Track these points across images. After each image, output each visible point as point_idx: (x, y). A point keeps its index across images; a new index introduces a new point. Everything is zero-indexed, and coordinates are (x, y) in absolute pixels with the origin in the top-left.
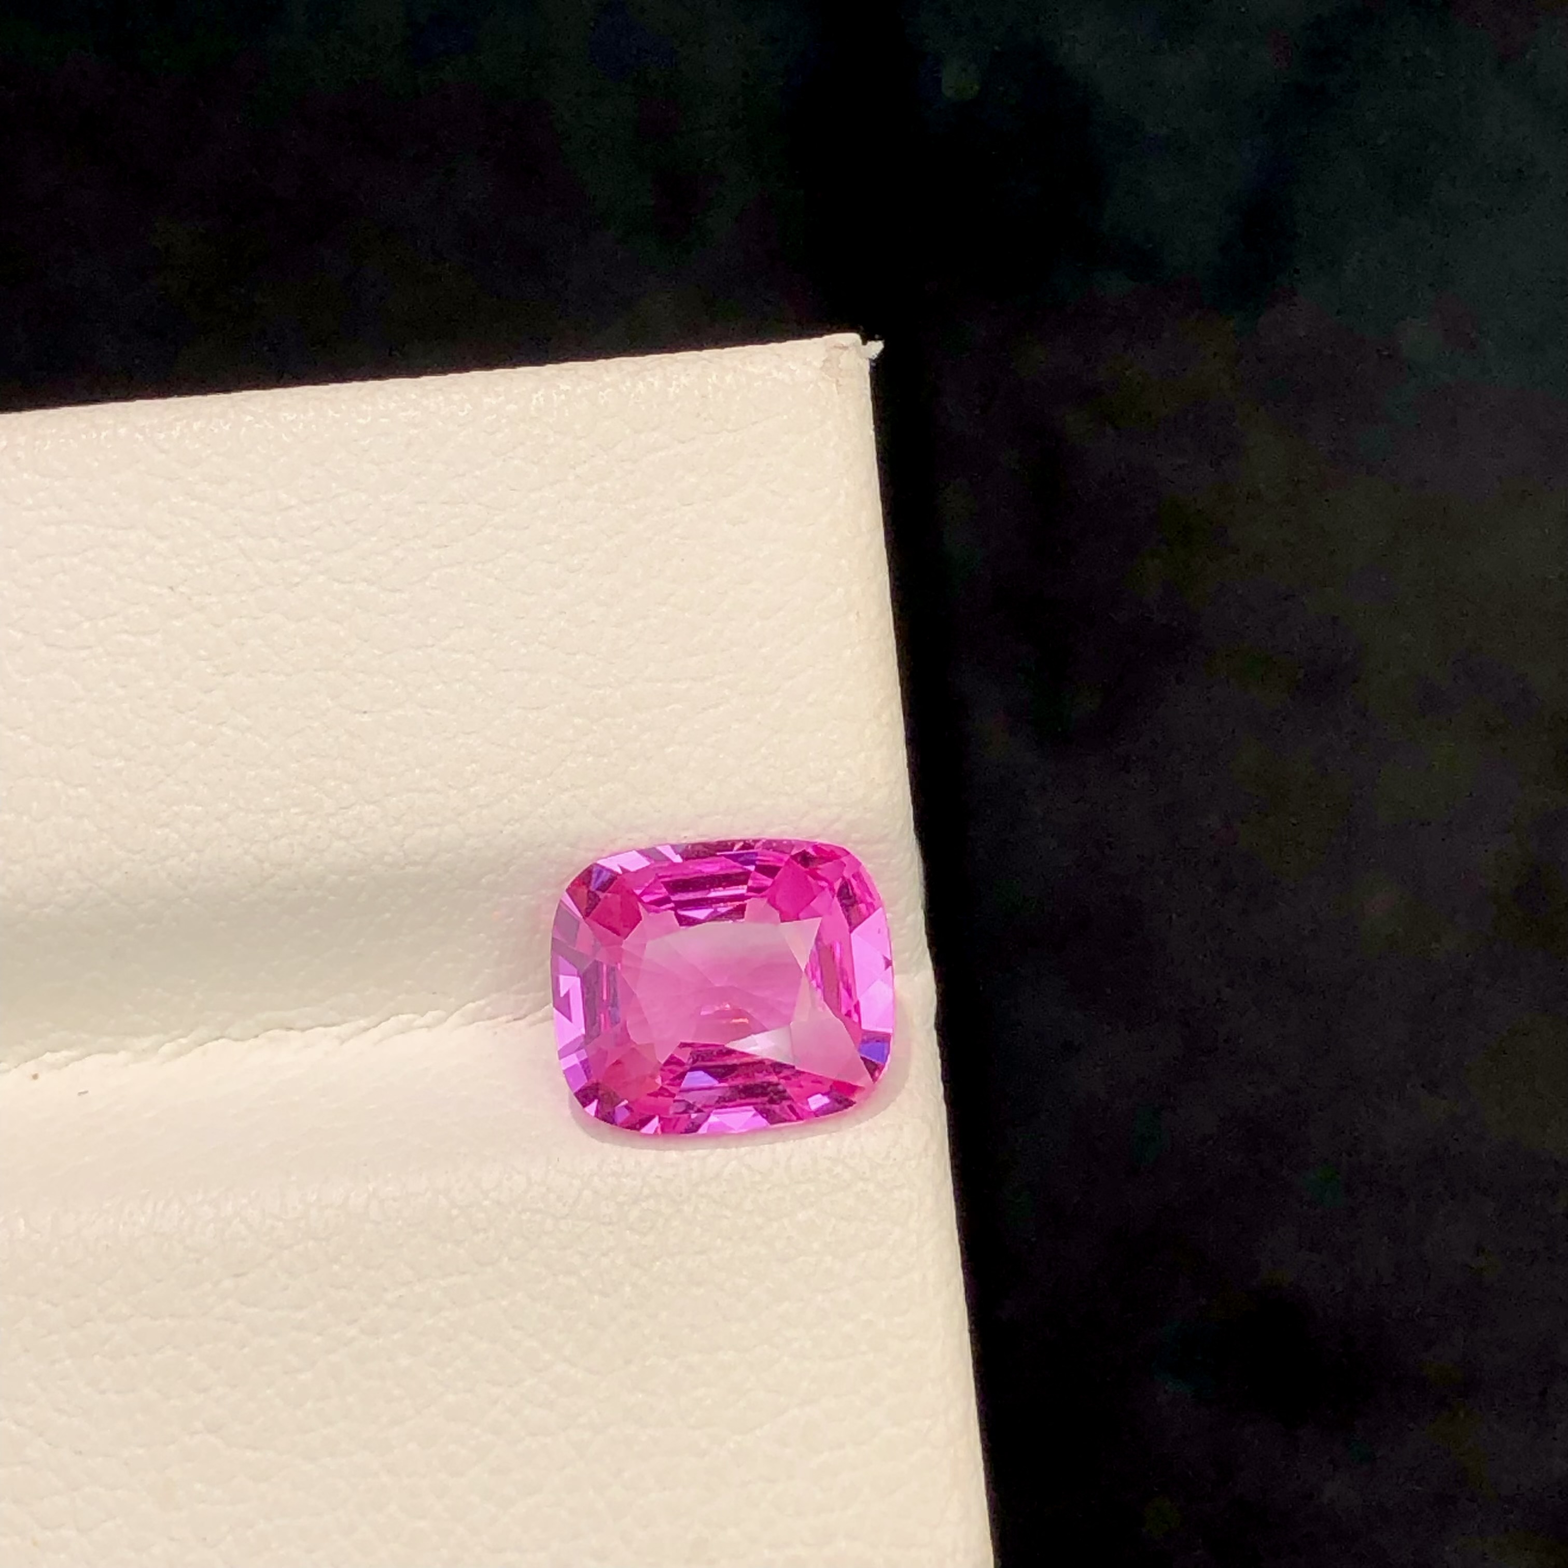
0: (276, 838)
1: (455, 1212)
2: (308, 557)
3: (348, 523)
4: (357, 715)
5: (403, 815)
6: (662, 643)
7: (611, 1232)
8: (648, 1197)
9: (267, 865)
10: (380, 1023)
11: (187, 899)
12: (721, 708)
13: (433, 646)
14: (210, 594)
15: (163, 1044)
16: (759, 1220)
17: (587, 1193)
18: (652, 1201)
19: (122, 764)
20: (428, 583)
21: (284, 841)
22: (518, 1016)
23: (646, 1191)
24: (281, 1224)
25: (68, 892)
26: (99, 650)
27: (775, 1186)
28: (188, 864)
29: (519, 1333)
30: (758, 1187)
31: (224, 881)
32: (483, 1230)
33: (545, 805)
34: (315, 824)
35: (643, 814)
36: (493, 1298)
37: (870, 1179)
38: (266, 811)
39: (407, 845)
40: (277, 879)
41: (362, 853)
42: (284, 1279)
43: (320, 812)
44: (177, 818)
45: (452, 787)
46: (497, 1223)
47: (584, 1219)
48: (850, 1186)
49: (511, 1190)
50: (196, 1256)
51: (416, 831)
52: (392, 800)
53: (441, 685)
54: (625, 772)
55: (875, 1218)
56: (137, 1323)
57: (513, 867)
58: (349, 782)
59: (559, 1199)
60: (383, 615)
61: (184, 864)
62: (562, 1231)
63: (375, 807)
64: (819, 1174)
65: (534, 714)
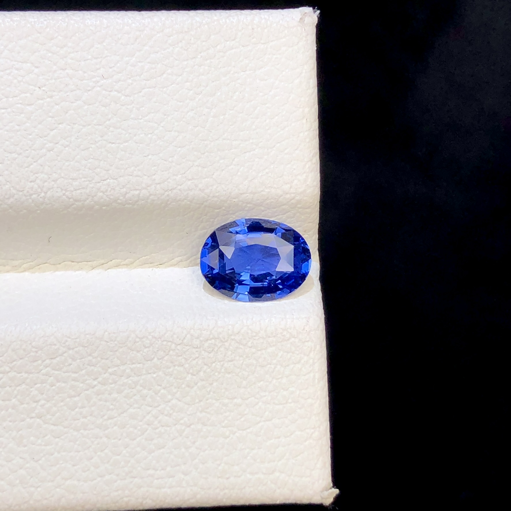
0: (76, 190)
1: (138, 340)
2: (94, 80)
3: (111, 68)
4: (111, 144)
5: (126, 185)
6: (230, 125)
7: (197, 351)
8: (213, 338)
9: (71, 200)
10: (108, 262)
11: (39, 212)
12: (252, 153)
13: (141, 119)
14: (54, 91)
15: (24, 264)
16: (254, 350)
17: (188, 336)
18: (213, 340)
19: (17, 156)
20: (140, 94)
21: (79, 191)
22: (161, 264)
23: (211, 336)
24: (69, 340)
26: (9, 110)
27: (260, 337)
28: (41, 198)
29: (159, 387)
30: (254, 337)
31: (54, 205)
32: (148, 347)
33: (181, 185)
34: (91, 186)
35: (219, 191)
36: (150, 373)
37: (296, 338)
38: (73, 179)
39: (127, 197)
40: (75, 206)
41: (109, 198)
42: (70, 361)
43: (93, 181)
44: (37, 179)
45: (145, 175)
46: (154, 345)
47: (187, 346)
48: (288, 340)
49: (160, 333)
50: (36, 350)
51: (131, 191)
52: (122, 178)
53: (143, 135)
54: (213, 174)
55: (297, 352)
56: (12, 374)
57: (167, 208)
58: (105, 170)
59: (178, 337)
60: (122, 105)
61: (39, 197)
62: (178, 350)
63: (115, 181)
64: (278, 334)
65: (179, 149)
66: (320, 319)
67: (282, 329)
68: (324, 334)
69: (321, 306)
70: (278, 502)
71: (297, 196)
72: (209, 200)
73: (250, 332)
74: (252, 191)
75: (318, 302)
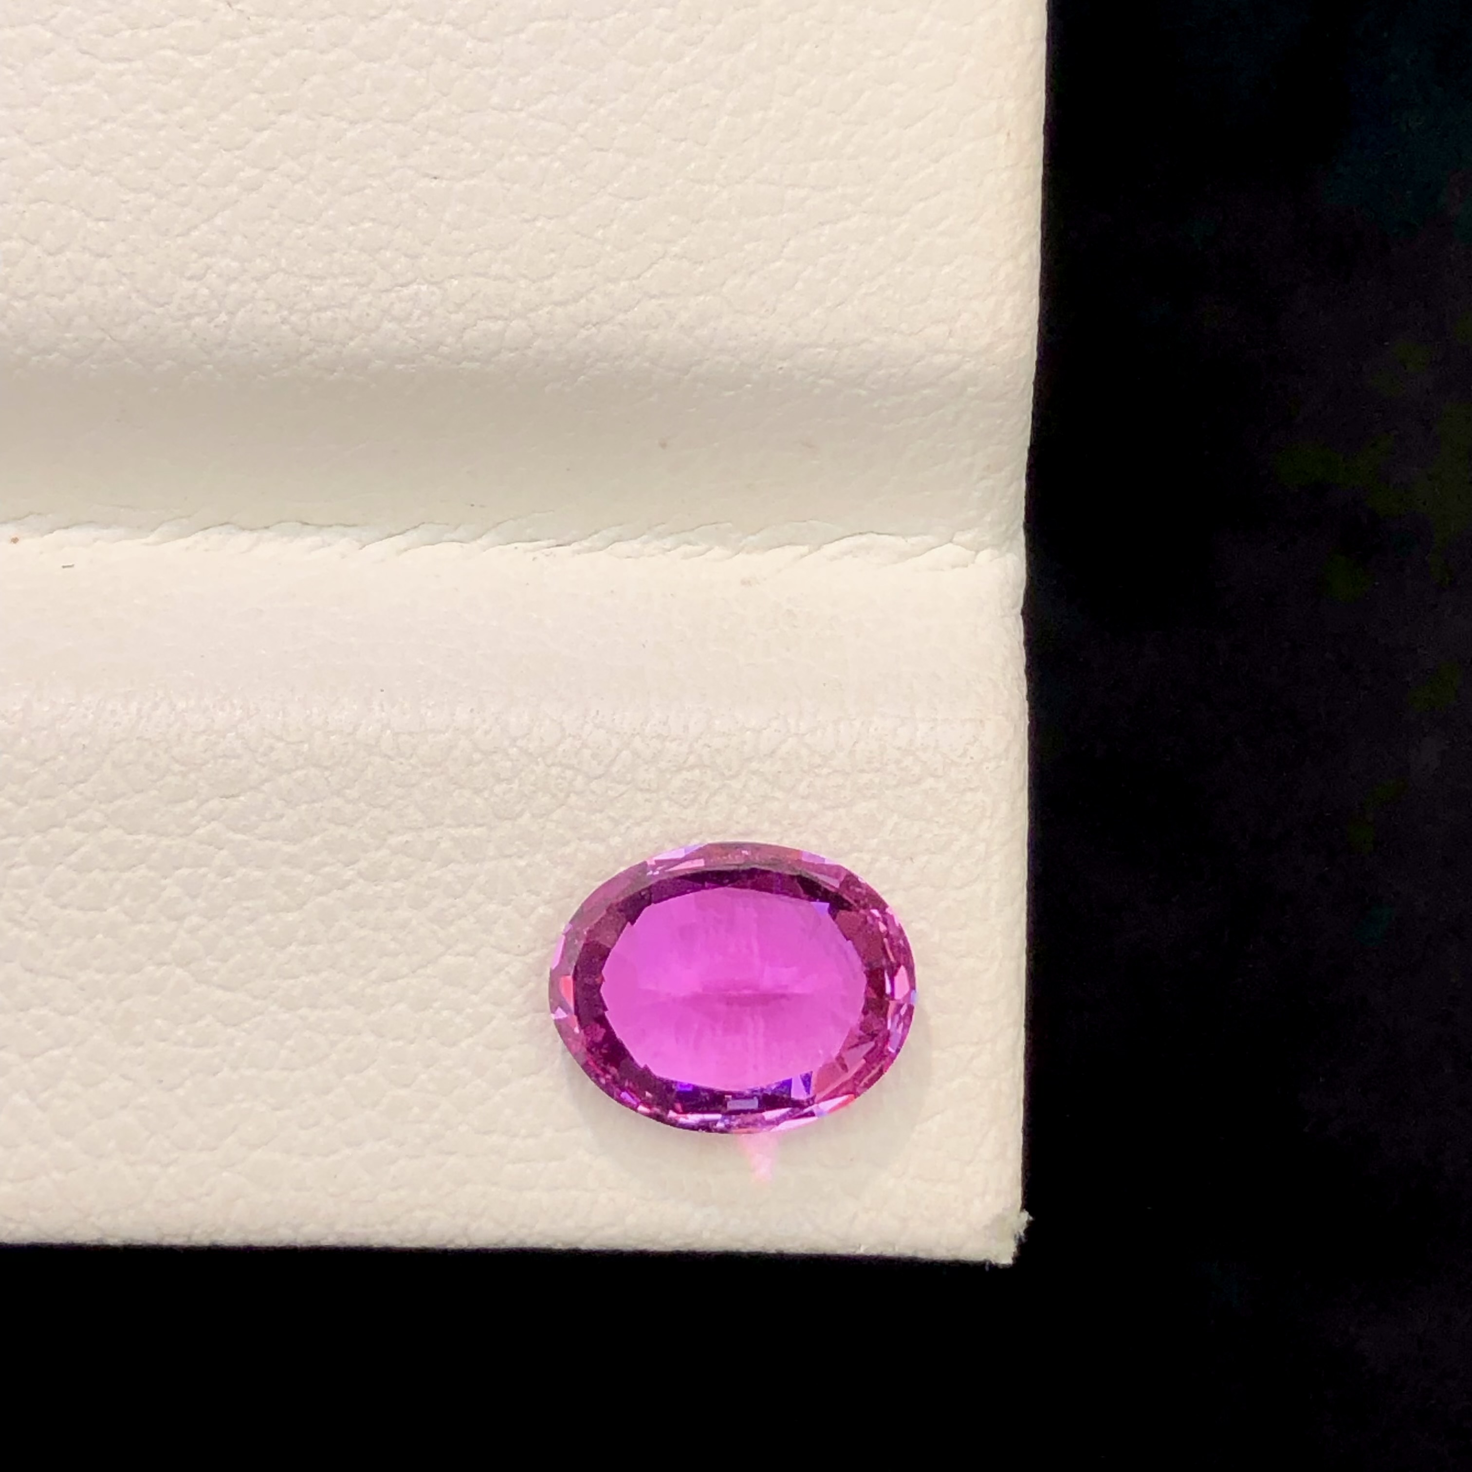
0: (319, 309)
1: (477, 756)
4: (427, 180)
5: (467, 302)
6: (783, 141)
7: (646, 800)
9: (305, 339)
10: (408, 530)
11: (210, 367)
12: (839, 226)
13: (520, 110)
14: (271, 16)
16: (813, 806)
17: (625, 754)
18: (697, 772)
19: (153, 200)
20: (523, 36)
21: (329, 314)
22: (560, 543)
23: (692, 759)
24: (281, 745)
25: (76, 340)
26: (138, 65)
27: (836, 771)
28: (216, 326)
29: (533, 897)
30: (816, 770)
31: (256, 350)
32: (507, 780)
33: (628, 311)
34: (365, 299)
35: (737, 335)
36: (510, 856)
37: (941, 777)
38: (311, 277)
39: (466, 337)
40: (315, 356)
41: (415, 339)
42: (278, 804)
43: (372, 286)
44: (209, 271)
45: (525, 277)
46: (523, 774)
47: (619, 783)
48: (919, 781)
49: (542, 740)
50: (183, 768)
51: (479, 322)
52: (456, 282)
53: (524, 158)
54: (723, 284)
55: (942, 821)
56: (110, 834)
57: (582, 377)
58: (406, 255)
59: (594, 756)
60: (468, 67)
61: (212, 325)
62: (593, 792)
63: (434, 289)
64: (887, 764)
65: (627, 205)
66: (1015, 726)
67: (899, 748)
68: (1025, 771)
69: (1021, 692)
70: (862, 1251)
71: (969, 361)
72: (708, 359)
73: (804, 752)
74: (834, 340)
75: (1012, 679)
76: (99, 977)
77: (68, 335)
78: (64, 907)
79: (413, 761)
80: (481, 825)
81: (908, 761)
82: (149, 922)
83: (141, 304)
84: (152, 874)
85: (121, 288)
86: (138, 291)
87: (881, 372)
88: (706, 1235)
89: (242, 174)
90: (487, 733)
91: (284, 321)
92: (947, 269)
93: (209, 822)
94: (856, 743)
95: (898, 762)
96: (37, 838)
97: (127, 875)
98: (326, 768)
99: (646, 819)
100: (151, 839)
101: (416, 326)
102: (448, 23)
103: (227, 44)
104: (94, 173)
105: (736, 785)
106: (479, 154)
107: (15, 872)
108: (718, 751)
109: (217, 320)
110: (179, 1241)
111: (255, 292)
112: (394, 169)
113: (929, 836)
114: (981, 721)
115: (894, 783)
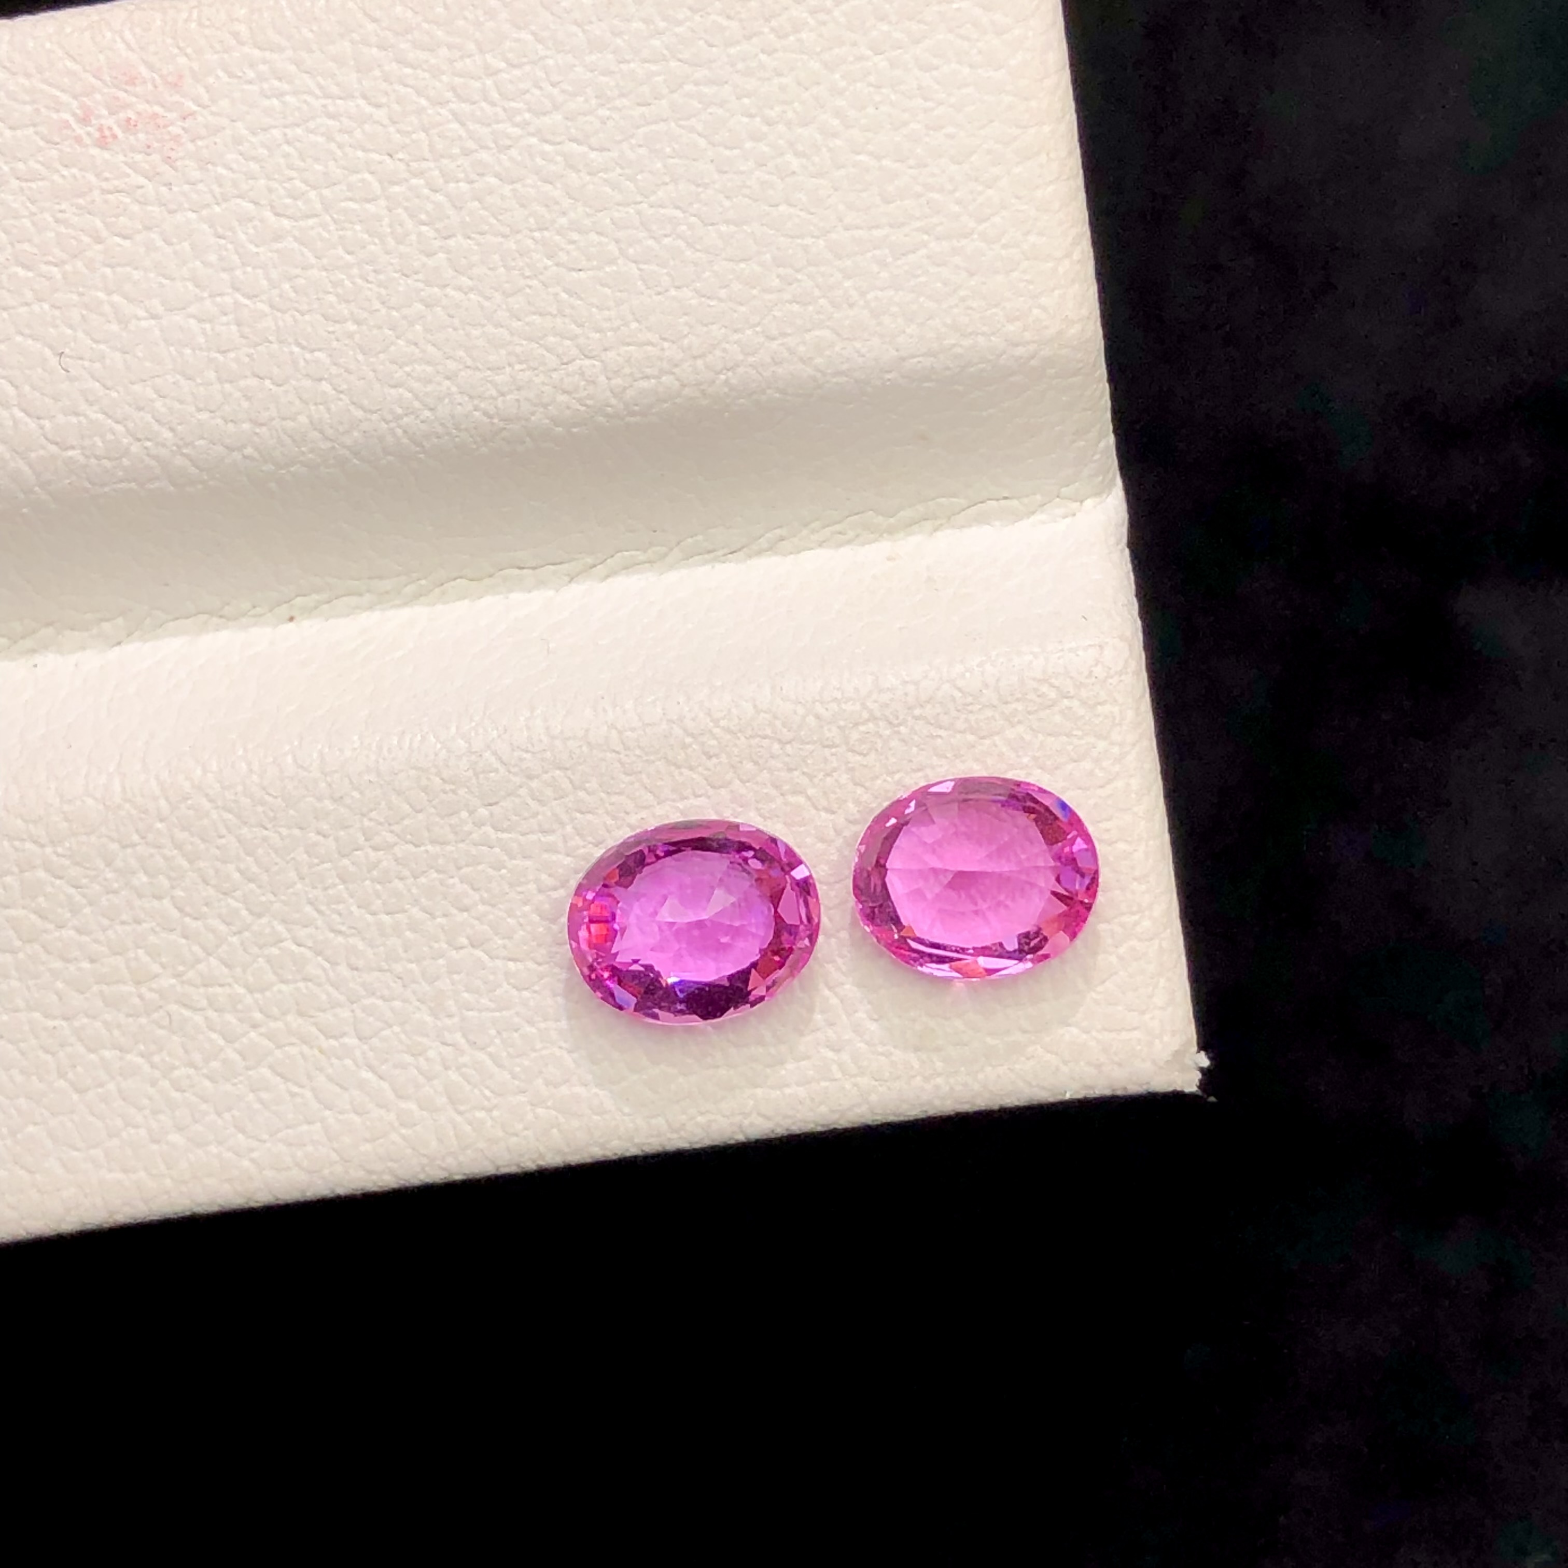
76: (413, 966)
77: (303, 449)
78: (374, 914)
79: (638, 752)
80: (700, 796)
81: (1044, 689)
82: (445, 915)
83: (359, 414)
84: (441, 876)
85: (340, 403)
86: (354, 403)
87: (972, 369)
88: (937, 1103)
89: (422, 293)
90: (693, 720)
91: (476, 409)
92: (1015, 274)
93: (480, 827)
94: (998, 680)
95: (1035, 690)
96: (346, 862)
97: (423, 880)
98: (567, 769)
99: (835, 770)
100: (438, 848)
101: (583, 394)
102: (570, 140)
103: (396, 189)
104: (303, 314)
105: (902, 729)
106: (613, 243)
107: (331, 892)
108: (887, 705)
109: (421, 417)
110: (513, 1170)
111: (449, 389)
112: (546, 268)
113: (1070, 748)
114: (1100, 646)
115: (1035, 708)
